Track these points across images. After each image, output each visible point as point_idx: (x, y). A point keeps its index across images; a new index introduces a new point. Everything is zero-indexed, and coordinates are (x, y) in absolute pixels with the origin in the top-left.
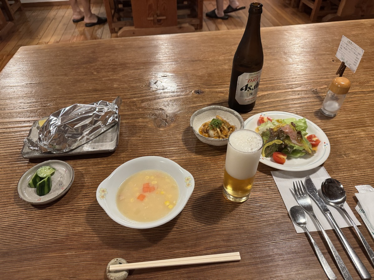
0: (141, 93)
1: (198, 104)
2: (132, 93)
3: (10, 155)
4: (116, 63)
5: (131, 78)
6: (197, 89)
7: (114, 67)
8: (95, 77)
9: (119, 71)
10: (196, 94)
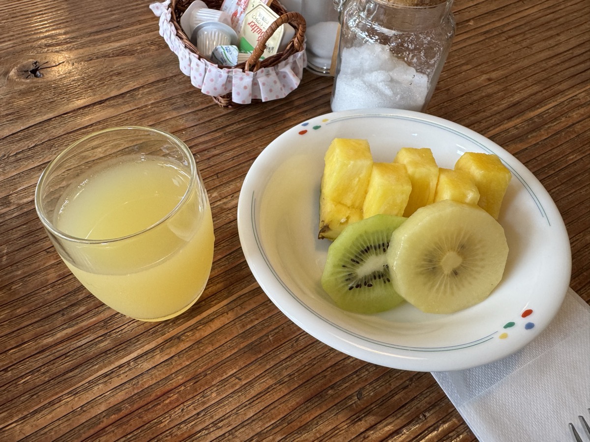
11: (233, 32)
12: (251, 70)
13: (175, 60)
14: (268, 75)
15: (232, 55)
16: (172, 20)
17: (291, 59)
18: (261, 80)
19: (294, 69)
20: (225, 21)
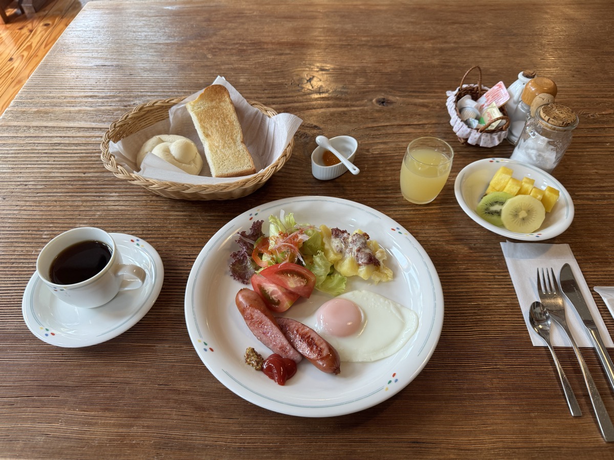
0: (284, 97)
1: (382, 122)
2: (270, 95)
3: (69, 181)
4: (245, 42)
5: (269, 69)
6: (382, 97)
7: (242, 48)
8: (208, 63)
9: (249, 55)
10: (380, 105)
11: (479, 113)
12: (481, 132)
13: (450, 118)
14: (487, 136)
15: (475, 124)
16: (455, 102)
17: (499, 133)
18: (483, 137)
19: (499, 138)
20: (477, 107)
